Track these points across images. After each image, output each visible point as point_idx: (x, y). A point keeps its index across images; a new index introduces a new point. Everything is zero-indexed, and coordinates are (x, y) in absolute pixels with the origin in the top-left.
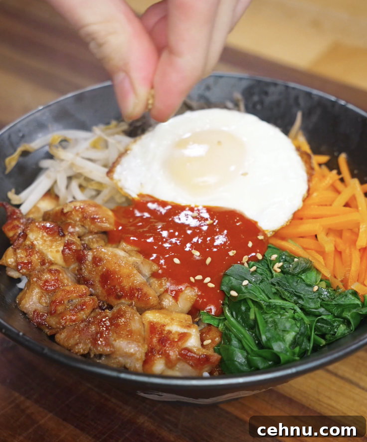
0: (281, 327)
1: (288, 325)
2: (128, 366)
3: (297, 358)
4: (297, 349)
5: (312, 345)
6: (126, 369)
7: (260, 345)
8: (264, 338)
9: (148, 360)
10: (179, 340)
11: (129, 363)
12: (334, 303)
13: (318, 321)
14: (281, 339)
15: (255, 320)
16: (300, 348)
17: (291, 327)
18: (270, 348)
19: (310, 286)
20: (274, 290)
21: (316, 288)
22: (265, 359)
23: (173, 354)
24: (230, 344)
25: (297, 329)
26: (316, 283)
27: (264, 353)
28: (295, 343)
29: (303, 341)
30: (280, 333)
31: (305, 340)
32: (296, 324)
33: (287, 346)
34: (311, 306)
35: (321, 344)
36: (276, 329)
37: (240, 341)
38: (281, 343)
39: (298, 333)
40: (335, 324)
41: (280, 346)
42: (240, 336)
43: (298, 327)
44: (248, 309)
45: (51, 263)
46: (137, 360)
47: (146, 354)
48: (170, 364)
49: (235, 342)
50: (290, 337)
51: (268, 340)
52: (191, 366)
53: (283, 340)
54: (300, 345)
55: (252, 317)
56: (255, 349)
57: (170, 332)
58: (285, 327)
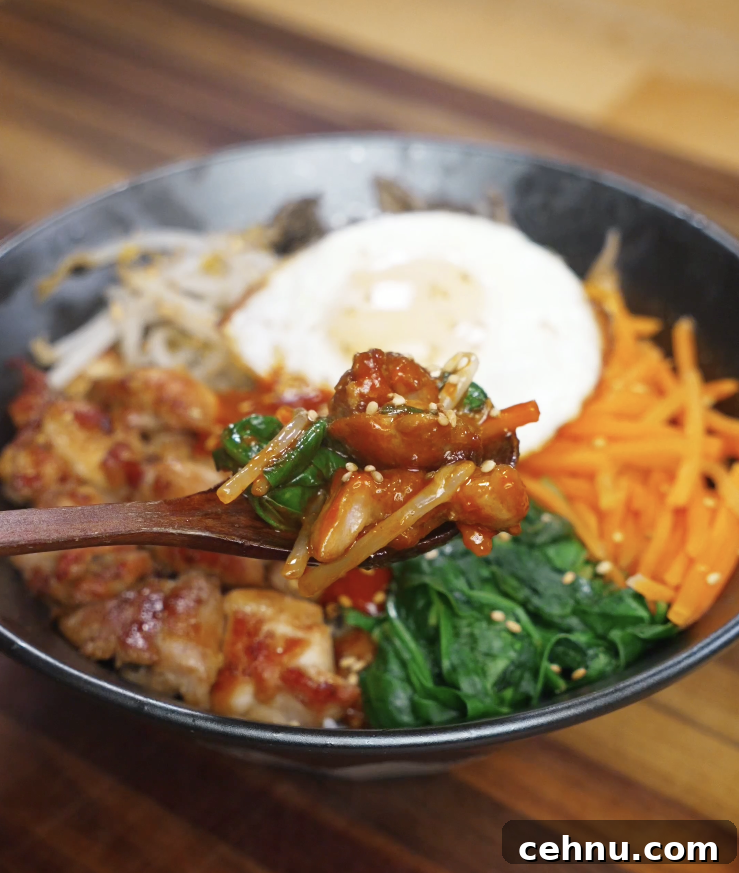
0: (482, 647)
1: (497, 644)
2: (183, 690)
3: (505, 710)
4: (508, 693)
5: (540, 685)
6: (178, 697)
7: (440, 678)
8: (446, 664)
9: (222, 682)
10: (285, 652)
11: (186, 686)
12: (596, 609)
13: (559, 643)
14: (480, 671)
15: (437, 629)
16: (515, 691)
17: (504, 650)
18: (456, 686)
19: (561, 572)
20: (485, 573)
21: (569, 578)
22: (444, 705)
23: (272, 675)
24: (386, 670)
25: (513, 654)
26: (573, 567)
27: (444, 692)
28: (504, 682)
29: (521, 678)
30: (481, 658)
31: (527, 676)
32: (512, 645)
33: (489, 685)
34: (554, 610)
35: (557, 687)
36: (473, 649)
37: (404, 664)
38: (477, 679)
39: (513, 663)
40: (591, 652)
41: (474, 685)
42: (406, 656)
43: (515, 651)
44: (429, 605)
45: (82, 482)
46: (200, 680)
47: (221, 673)
48: (263, 694)
49: (394, 667)
51: (454, 669)
52: (303, 702)
53: (483, 673)
54: (516, 685)
55: (432, 620)
56: (429, 684)
57: (271, 635)
58: (490, 648)
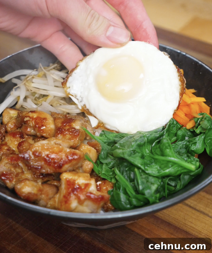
1: (153, 180)
4: (158, 195)
7: (137, 191)
8: (141, 187)
10: (85, 188)
16: (160, 195)
18: (143, 194)
23: (82, 197)
25: (159, 183)
27: (140, 197)
28: (157, 191)
29: (161, 191)
30: (149, 185)
32: (158, 181)
36: (147, 182)
39: (159, 186)
48: (80, 202)
50: (154, 187)
51: (143, 189)
54: (160, 193)
56: (134, 193)
